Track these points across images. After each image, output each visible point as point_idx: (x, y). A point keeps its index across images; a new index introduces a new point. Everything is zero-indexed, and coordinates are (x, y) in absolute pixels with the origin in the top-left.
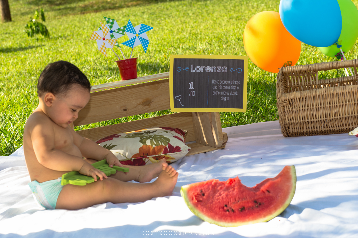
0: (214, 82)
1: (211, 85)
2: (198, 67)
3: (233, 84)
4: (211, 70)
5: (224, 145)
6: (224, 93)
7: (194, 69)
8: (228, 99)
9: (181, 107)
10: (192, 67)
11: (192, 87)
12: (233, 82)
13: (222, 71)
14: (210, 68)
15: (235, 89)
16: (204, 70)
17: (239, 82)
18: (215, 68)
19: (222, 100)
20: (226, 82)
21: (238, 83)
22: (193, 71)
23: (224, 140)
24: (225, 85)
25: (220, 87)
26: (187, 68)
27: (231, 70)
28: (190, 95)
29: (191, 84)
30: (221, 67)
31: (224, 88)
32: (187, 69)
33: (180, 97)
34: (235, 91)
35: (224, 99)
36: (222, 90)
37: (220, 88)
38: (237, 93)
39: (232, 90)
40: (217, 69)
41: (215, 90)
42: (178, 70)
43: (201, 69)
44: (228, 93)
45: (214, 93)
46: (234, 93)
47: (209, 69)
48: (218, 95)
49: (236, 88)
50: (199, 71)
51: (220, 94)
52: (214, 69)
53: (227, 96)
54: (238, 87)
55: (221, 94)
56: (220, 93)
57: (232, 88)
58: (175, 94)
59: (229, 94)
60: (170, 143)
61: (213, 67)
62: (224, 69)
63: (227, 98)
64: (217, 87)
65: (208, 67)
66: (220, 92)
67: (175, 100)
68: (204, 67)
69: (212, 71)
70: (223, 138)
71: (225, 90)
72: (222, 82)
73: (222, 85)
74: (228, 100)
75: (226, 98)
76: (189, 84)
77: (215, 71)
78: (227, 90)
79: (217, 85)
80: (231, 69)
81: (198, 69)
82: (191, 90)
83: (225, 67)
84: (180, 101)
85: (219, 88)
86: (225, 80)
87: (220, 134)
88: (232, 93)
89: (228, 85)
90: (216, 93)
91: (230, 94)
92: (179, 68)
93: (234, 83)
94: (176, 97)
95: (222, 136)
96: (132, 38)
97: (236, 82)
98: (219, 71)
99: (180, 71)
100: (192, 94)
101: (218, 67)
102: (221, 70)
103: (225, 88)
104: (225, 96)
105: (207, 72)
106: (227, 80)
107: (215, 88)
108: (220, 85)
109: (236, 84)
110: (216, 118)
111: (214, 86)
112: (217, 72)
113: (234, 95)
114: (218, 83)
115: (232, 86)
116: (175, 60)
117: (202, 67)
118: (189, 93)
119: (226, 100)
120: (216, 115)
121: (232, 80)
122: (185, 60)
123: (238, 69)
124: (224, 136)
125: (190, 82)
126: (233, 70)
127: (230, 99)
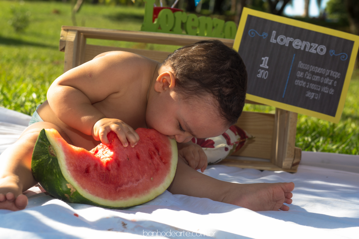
0: (301, 65)
1: (296, 69)
2: (282, 37)
3: (329, 76)
4: (301, 46)
5: (294, 167)
6: (313, 86)
7: (276, 38)
8: (316, 96)
10: (273, 35)
11: (265, 65)
12: (330, 73)
13: (317, 52)
14: (300, 43)
15: (330, 83)
16: (291, 43)
17: (339, 74)
18: (308, 44)
19: (307, 95)
20: (320, 71)
21: (337, 75)
22: (273, 40)
23: (294, 158)
24: (317, 74)
25: (309, 75)
26: (265, 34)
27: (332, 53)
28: (259, 76)
29: (266, 59)
30: (317, 45)
31: (314, 78)
32: (265, 36)
34: (330, 87)
35: (310, 95)
36: (311, 81)
37: (308, 78)
38: (332, 91)
39: (326, 85)
40: (311, 47)
41: (300, 79)
42: (251, 33)
43: (286, 41)
44: (318, 88)
45: (296, 83)
46: (327, 90)
47: (298, 44)
48: (302, 87)
49: (333, 83)
50: (282, 44)
51: (306, 86)
52: (306, 46)
53: (316, 92)
54: (335, 82)
55: (308, 87)
56: (306, 85)
57: (327, 81)
59: (319, 90)
61: (304, 43)
62: (322, 50)
63: (315, 95)
64: (304, 75)
65: (297, 40)
66: (307, 83)
68: (291, 39)
69: (302, 49)
70: (293, 154)
71: (314, 82)
72: (314, 69)
73: (313, 73)
74: (316, 98)
75: (313, 94)
76: (263, 58)
77: (307, 50)
78: (318, 83)
79: (304, 71)
80: (332, 52)
81: (282, 40)
82: (262, 68)
85: (307, 76)
86: (319, 67)
87: (290, 148)
88: (325, 90)
89: (321, 75)
90: (301, 83)
91: (321, 89)
92: (254, 31)
93: (331, 75)
95: (293, 151)
97: (335, 74)
98: (313, 51)
99: (253, 35)
100: (262, 74)
101: (312, 44)
102: (316, 49)
103: (316, 78)
104: (312, 91)
105: (295, 48)
106: (322, 68)
107: (300, 74)
108: (309, 73)
109: (334, 77)
110: (290, 120)
111: (299, 72)
112: (310, 51)
113: (326, 93)
114: (306, 68)
115: (328, 78)
116: (250, 17)
117: (288, 38)
118: (259, 73)
119: (312, 97)
120: (291, 116)
121: (330, 69)
122: (265, 21)
123: (342, 55)
124: (296, 152)
125: (264, 57)
126: (334, 54)
127: (319, 97)
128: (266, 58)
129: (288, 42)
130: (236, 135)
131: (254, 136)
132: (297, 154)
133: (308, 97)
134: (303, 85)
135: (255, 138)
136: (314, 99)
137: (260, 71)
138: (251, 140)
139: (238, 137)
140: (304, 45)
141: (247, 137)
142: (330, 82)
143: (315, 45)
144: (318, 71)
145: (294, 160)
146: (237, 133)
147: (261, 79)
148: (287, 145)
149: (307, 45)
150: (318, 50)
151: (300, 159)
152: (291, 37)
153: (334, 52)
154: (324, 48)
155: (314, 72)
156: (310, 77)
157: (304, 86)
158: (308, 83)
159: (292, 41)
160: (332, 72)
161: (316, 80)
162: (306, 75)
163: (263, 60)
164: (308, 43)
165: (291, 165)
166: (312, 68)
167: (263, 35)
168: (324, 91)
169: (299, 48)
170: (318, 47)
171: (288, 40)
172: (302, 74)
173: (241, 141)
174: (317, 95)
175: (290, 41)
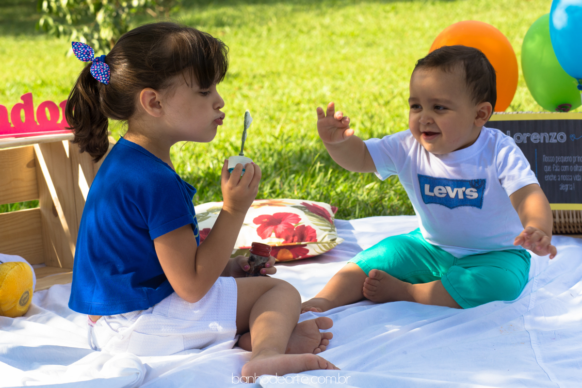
0: (546, 159)
1: (541, 164)
2: (518, 134)
3: (577, 163)
4: (540, 139)
6: (564, 178)
8: (571, 187)
12: (577, 158)
13: (558, 141)
14: (538, 136)
15: (580, 170)
16: (528, 138)
18: (547, 135)
19: (561, 189)
24: (565, 164)
25: (557, 167)
27: (573, 138)
30: (556, 134)
31: (562, 168)
35: (564, 188)
36: (561, 173)
37: (556, 170)
39: (577, 173)
40: (550, 137)
41: (549, 173)
44: (570, 178)
46: (579, 178)
48: (553, 181)
50: (519, 141)
51: (557, 180)
52: (544, 137)
53: (569, 182)
55: (559, 179)
56: (557, 178)
59: (571, 179)
61: (542, 134)
62: (562, 137)
63: (569, 186)
64: (552, 168)
65: (534, 134)
66: (557, 176)
68: (528, 135)
69: (542, 141)
71: (564, 173)
72: (560, 159)
73: (560, 164)
74: (571, 189)
75: (567, 185)
77: (547, 141)
78: (568, 173)
79: (551, 164)
80: (572, 136)
81: (518, 138)
83: (563, 134)
85: (555, 168)
86: (564, 156)
89: (569, 164)
90: (551, 178)
91: (573, 179)
93: (578, 161)
98: (553, 141)
101: (551, 134)
102: (556, 138)
103: (565, 168)
104: (565, 183)
105: (534, 142)
106: (567, 156)
107: (547, 169)
108: (556, 165)
111: (546, 166)
112: (550, 142)
113: (579, 181)
114: (552, 161)
115: (577, 165)
117: (524, 134)
119: (567, 189)
121: (576, 155)
126: (575, 138)
127: (574, 188)
129: (526, 139)
133: (562, 191)
134: (554, 179)
136: (569, 190)
140: (543, 137)
142: (580, 168)
143: (553, 134)
144: (565, 161)
149: (546, 136)
150: (559, 138)
152: (526, 133)
153: (574, 136)
155: (561, 162)
156: (558, 168)
157: (556, 180)
158: (559, 176)
159: (529, 136)
160: (579, 157)
161: (565, 170)
162: (553, 168)
164: (546, 133)
166: (558, 159)
168: (577, 179)
169: (538, 141)
170: (558, 135)
171: (525, 136)
172: (549, 167)
174: (571, 185)
175: (527, 137)
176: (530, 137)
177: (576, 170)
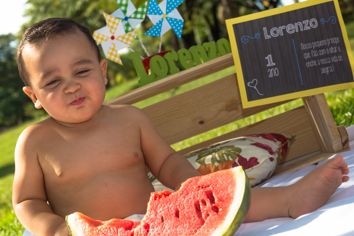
0: (304, 46)
1: (301, 53)
2: (274, 29)
3: (331, 45)
4: (295, 29)
5: (346, 145)
6: (323, 61)
7: (269, 33)
8: (331, 69)
9: (259, 98)
10: (265, 32)
11: (271, 63)
12: (330, 40)
13: (311, 27)
14: (293, 27)
15: (336, 51)
16: (284, 31)
17: (338, 39)
18: (300, 23)
19: (323, 72)
20: (322, 43)
22: (267, 37)
23: (341, 137)
24: (321, 48)
25: (315, 52)
26: (257, 35)
27: (323, 22)
28: (271, 75)
29: (269, 58)
30: (308, 21)
31: (320, 53)
32: (258, 37)
33: (255, 82)
34: (337, 55)
35: (325, 71)
36: (320, 57)
37: (315, 55)
38: (340, 58)
39: (333, 54)
40: (304, 25)
41: (309, 60)
42: (243, 40)
43: (280, 31)
44: (329, 60)
45: (308, 65)
46: (336, 59)
47: (291, 28)
48: (314, 67)
49: (337, 49)
50: (276, 36)
51: (317, 64)
52: (299, 27)
53: (328, 65)
54: (339, 48)
55: (319, 64)
56: (317, 63)
58: (246, 80)
59: (330, 62)
60: (240, 154)
61: (296, 24)
62: (314, 23)
63: (329, 68)
64: (311, 55)
65: (289, 25)
66: (317, 61)
67: (247, 88)
68: (283, 27)
69: (297, 31)
70: (338, 134)
71: (323, 57)
72: (316, 45)
73: (318, 49)
74: (331, 71)
75: (327, 68)
76: (266, 58)
77: (302, 30)
78: (326, 56)
79: (309, 51)
80: (322, 20)
81: (275, 32)
82: (271, 67)
83: (314, 20)
84: (255, 88)
85: (314, 54)
86: (319, 40)
87: (333, 129)
88: (335, 59)
89: (324, 47)
90: (312, 64)
91: (331, 61)
92: (245, 37)
93: (332, 43)
94: (248, 84)
95: (337, 131)
96: (158, 22)
97: (335, 40)
98: (307, 28)
99: (247, 41)
100: (273, 73)
101: (304, 22)
102: (309, 25)
103: (323, 52)
104: (325, 66)
105: (290, 33)
106: (322, 40)
107: (307, 56)
108: (314, 51)
109: (336, 43)
110: (320, 103)
111: (305, 54)
112: (304, 30)
113: (336, 62)
114: (310, 47)
115: (331, 47)
116: (235, 26)
117: (280, 27)
118: (269, 73)
119: (328, 72)
120: (319, 99)
121: (329, 38)
122: (251, 22)
123: (331, 19)
124: (340, 130)
125: (267, 56)
126: (325, 21)
127: (334, 69)
128: (269, 56)
130: (275, 142)
131: (294, 135)
132: (342, 132)
133: (324, 74)
134: (315, 64)
135: (295, 136)
136: (330, 72)
137: (269, 71)
138: (292, 139)
139: (279, 143)
140: (297, 27)
141: (288, 139)
143: (306, 22)
144: (320, 45)
145: (342, 139)
146: (275, 140)
147: (274, 77)
148: (329, 128)
149: (300, 25)
150: (311, 25)
151: (348, 136)
152: (281, 26)
153: (323, 19)
154: (315, 20)
155: (318, 47)
156: (316, 54)
157: (316, 65)
158: (318, 60)
159: (284, 28)
160: (332, 39)
161: (323, 54)
162: (312, 54)
163: (267, 59)
164: (300, 22)
165: (341, 145)
166: (315, 44)
167: (256, 37)
168: (334, 61)
169: (293, 32)
170: (310, 22)
171: (281, 30)
172: (308, 54)
173: (283, 145)
174: (331, 67)
175: (283, 29)
176: (286, 28)
177: (332, 52)
